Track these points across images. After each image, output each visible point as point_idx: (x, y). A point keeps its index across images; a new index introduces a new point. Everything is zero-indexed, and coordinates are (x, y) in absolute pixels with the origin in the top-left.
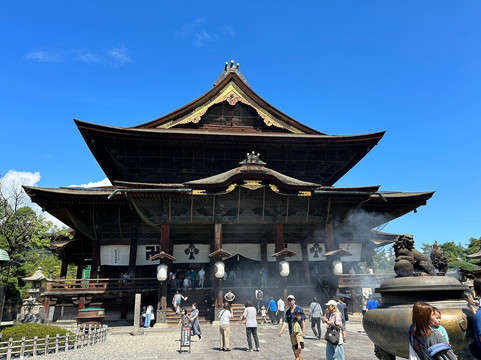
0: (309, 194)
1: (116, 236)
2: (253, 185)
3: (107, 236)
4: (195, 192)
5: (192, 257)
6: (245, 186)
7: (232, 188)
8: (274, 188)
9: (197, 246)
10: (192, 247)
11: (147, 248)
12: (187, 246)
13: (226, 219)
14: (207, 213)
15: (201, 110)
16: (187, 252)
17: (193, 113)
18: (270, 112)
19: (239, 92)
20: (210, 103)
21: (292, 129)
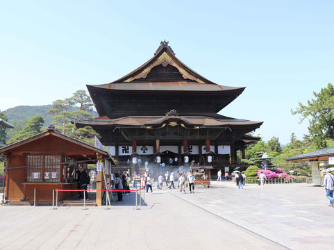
0: (198, 128)
2: (173, 124)
4: (148, 127)
5: (144, 152)
6: (170, 124)
7: (164, 125)
8: (183, 125)
11: (123, 147)
12: (142, 147)
13: (161, 137)
14: (153, 135)
15: (147, 70)
16: (142, 149)
17: (143, 72)
18: (186, 70)
19: (169, 59)
20: (152, 66)
21: (198, 80)
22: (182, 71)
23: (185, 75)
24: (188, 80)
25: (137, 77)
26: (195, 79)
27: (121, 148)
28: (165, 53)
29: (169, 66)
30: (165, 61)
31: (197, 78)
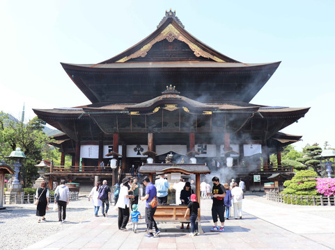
0: (210, 113)
1: (90, 139)
2: (171, 107)
3: (84, 139)
4: (132, 113)
5: (139, 153)
6: (166, 108)
7: (157, 110)
8: (186, 109)
9: (142, 146)
10: (139, 146)
11: (109, 147)
12: (135, 146)
13: (156, 130)
15: (147, 47)
16: (135, 150)
17: (142, 49)
18: (199, 46)
19: (176, 32)
20: (154, 42)
21: (215, 58)
22: (193, 47)
23: (198, 52)
24: (202, 59)
25: (134, 56)
26: (211, 57)
27: (106, 149)
28: (170, 25)
29: (176, 41)
30: (170, 35)
31: (214, 55)
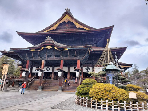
15: (57, 25)
22: (76, 24)
23: (78, 26)
25: (51, 29)
28: (67, 15)
29: (69, 21)
30: (67, 19)
31: (85, 27)
